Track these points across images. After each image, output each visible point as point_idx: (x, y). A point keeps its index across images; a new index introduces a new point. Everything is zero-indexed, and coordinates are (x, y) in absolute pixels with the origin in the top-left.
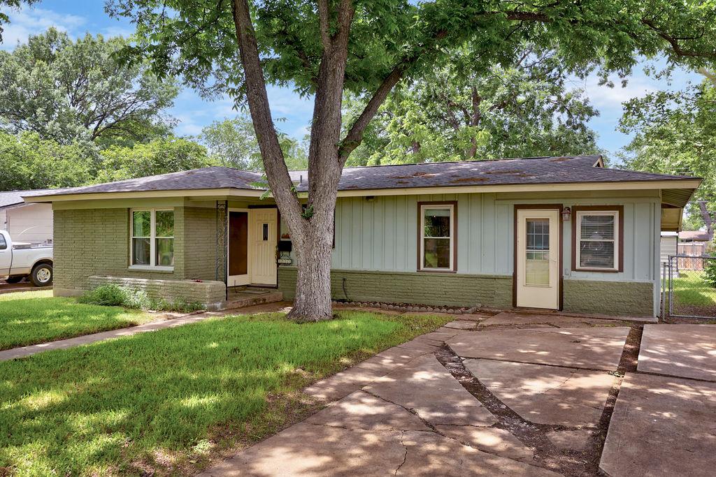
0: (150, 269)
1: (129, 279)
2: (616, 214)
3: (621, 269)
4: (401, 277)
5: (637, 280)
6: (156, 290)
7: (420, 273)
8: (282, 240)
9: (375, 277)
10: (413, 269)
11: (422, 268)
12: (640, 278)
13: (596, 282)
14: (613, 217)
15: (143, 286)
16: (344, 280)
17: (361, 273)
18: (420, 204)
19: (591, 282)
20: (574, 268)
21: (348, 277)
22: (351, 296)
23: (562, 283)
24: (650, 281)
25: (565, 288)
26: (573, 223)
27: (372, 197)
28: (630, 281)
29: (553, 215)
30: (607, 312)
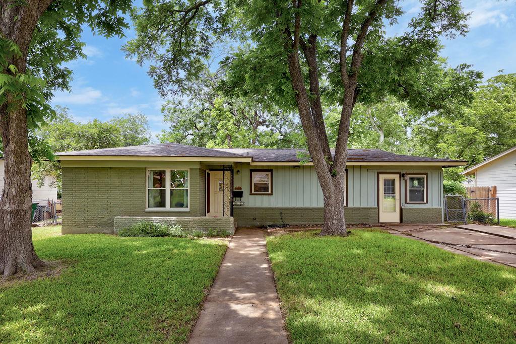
2: (425, 177)
3: (427, 202)
4: (316, 210)
5: (434, 207)
6: (186, 224)
8: (235, 190)
9: (301, 211)
12: (436, 206)
13: (418, 209)
14: (423, 178)
15: (173, 222)
16: (281, 213)
17: (292, 209)
19: (415, 209)
20: (406, 202)
21: (283, 211)
22: (286, 222)
23: (401, 210)
24: (440, 207)
25: (404, 212)
26: (406, 181)
27: (299, 166)
28: (431, 207)
29: (396, 177)
30: (423, 222)
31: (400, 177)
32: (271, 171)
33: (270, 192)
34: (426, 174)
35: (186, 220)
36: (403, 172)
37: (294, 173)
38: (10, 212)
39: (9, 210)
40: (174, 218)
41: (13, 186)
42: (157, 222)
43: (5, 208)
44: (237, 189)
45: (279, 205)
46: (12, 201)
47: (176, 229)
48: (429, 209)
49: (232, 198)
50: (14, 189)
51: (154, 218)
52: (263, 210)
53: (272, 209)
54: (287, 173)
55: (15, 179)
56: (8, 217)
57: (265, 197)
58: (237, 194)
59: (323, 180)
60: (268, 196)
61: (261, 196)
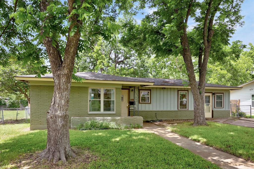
0: (101, 113)
1: (99, 118)
2: (223, 95)
3: (223, 108)
7: (179, 111)
8: (131, 101)
10: (176, 109)
11: (179, 109)
12: (227, 109)
13: (220, 111)
15: (109, 120)
17: (161, 111)
18: (178, 91)
20: (215, 107)
21: (157, 113)
23: (213, 111)
24: (229, 110)
25: (214, 112)
26: (214, 97)
27: (165, 88)
28: (225, 110)
29: (210, 95)
30: (222, 117)
31: (212, 95)
32: (150, 90)
33: (150, 102)
34: (223, 93)
35: (117, 118)
36: (213, 92)
37: (162, 91)
38: (61, 117)
39: (60, 115)
40: (109, 118)
41: (63, 98)
42: (99, 120)
43: (57, 114)
44: (132, 100)
45: (155, 109)
46: (62, 109)
47: (113, 125)
48: (224, 111)
49: (129, 106)
50: (63, 100)
51: (97, 118)
52: (146, 112)
53: (151, 111)
54: (158, 92)
55: (64, 94)
56: (59, 120)
57: (147, 105)
58: (131, 103)
59: (196, 96)
60: (148, 104)
61: (145, 104)
